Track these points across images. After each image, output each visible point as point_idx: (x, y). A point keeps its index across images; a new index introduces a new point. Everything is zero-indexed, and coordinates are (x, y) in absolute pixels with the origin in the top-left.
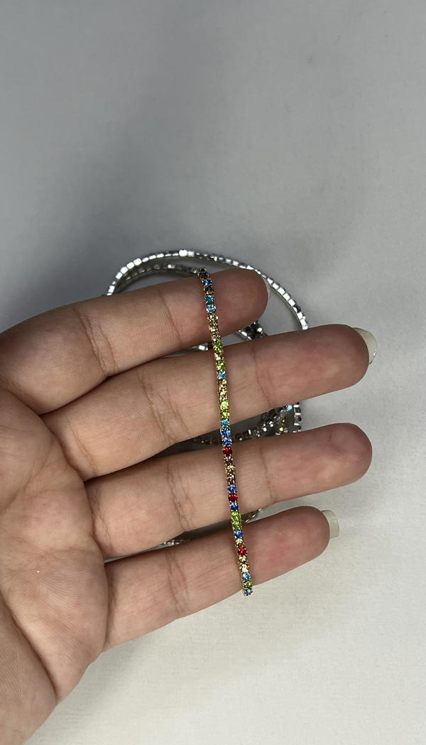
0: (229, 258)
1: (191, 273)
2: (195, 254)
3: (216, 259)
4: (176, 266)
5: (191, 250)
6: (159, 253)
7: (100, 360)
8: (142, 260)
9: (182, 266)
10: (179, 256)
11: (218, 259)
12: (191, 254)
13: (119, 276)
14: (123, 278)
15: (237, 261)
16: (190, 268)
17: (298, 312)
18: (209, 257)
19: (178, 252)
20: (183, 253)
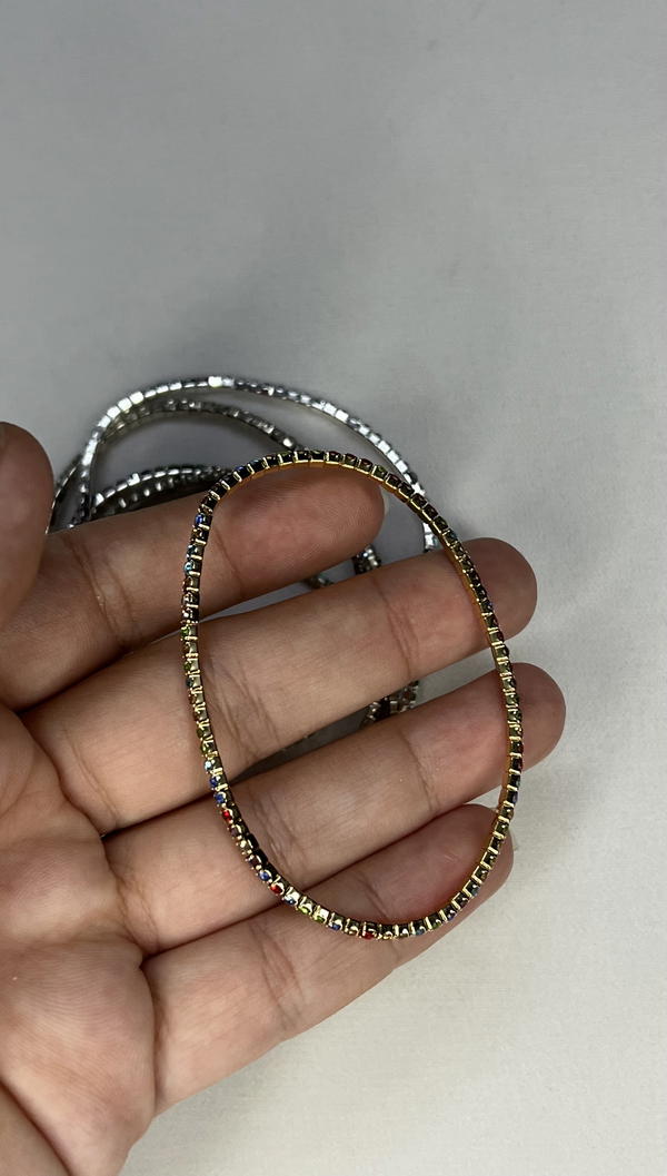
0: (294, 390)
1: (229, 416)
2: (236, 383)
3: (271, 392)
4: (204, 404)
5: (229, 377)
6: (174, 382)
7: (109, 616)
8: (144, 393)
9: (213, 404)
10: (209, 387)
11: (275, 392)
12: (228, 382)
13: (104, 423)
14: (112, 426)
15: (307, 394)
16: (227, 408)
17: (414, 483)
18: (259, 387)
19: (207, 380)
20: (215, 382)
